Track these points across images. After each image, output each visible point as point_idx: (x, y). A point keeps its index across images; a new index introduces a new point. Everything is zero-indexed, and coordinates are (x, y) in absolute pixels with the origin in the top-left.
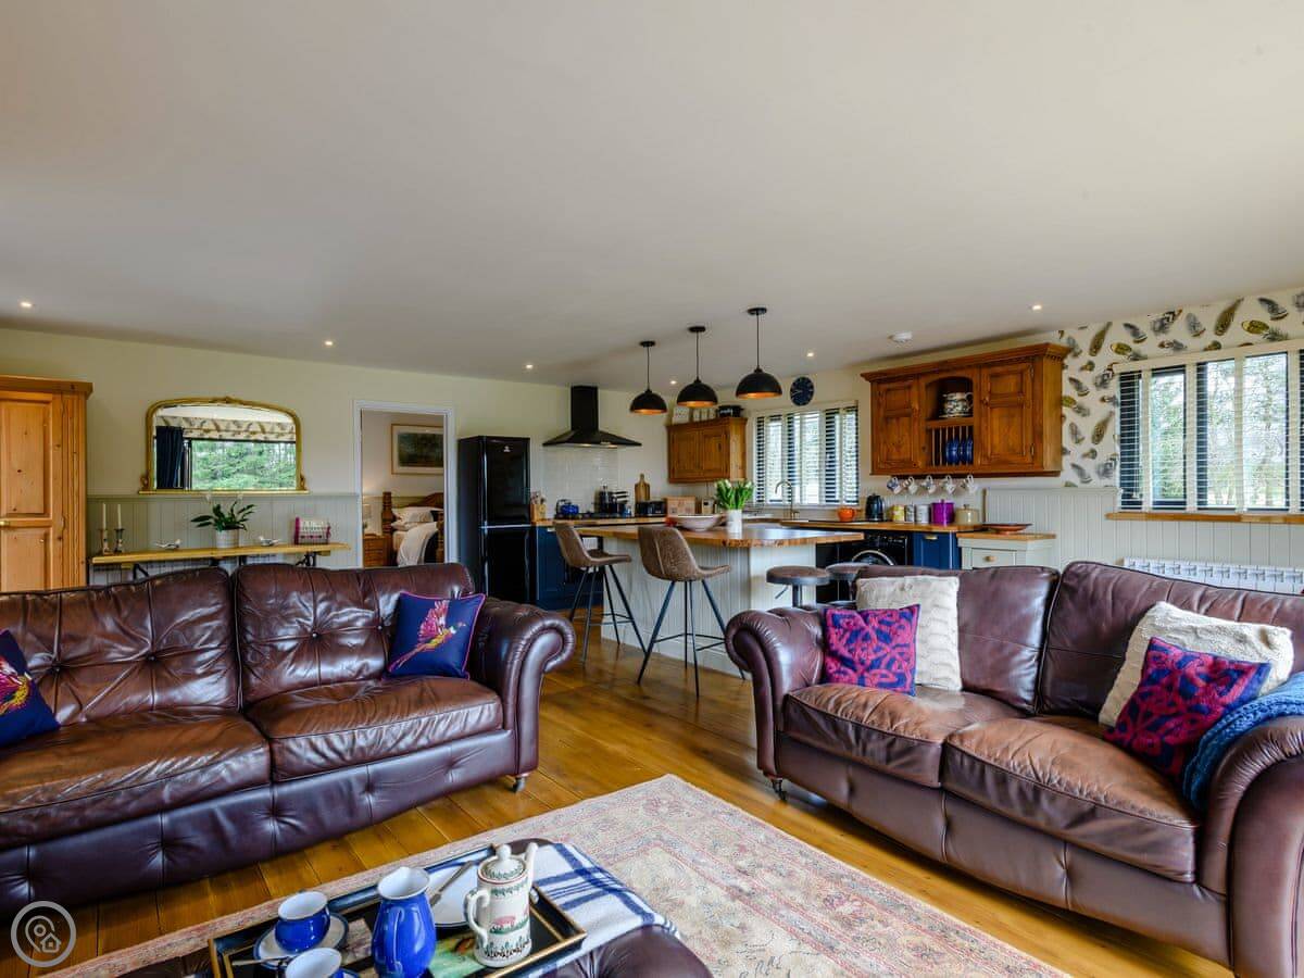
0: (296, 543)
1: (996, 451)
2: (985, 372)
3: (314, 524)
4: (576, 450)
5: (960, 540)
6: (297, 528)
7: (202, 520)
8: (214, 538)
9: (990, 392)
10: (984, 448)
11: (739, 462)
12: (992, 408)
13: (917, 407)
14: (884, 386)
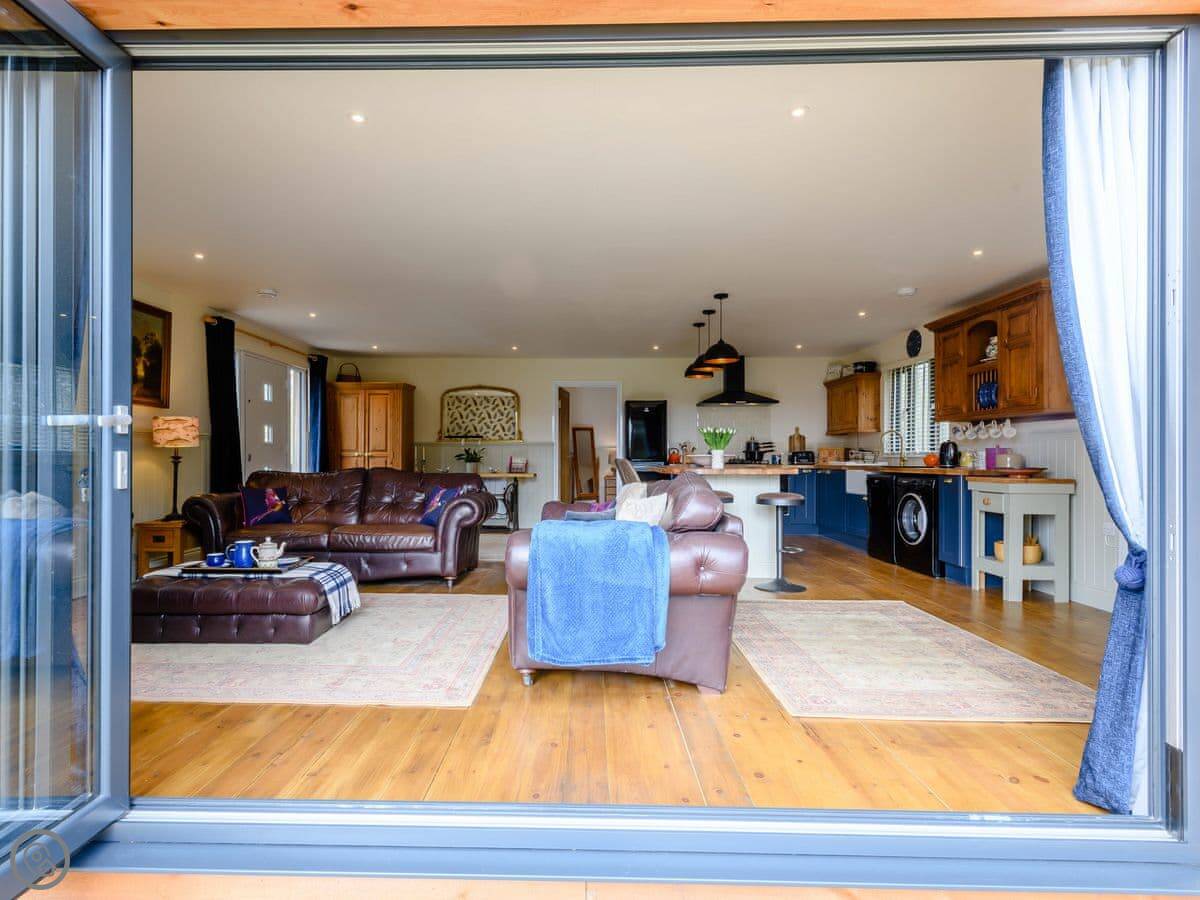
0: (510, 472)
1: (1014, 394)
2: (1006, 314)
3: (519, 461)
4: (714, 408)
5: (969, 483)
6: (511, 463)
7: (459, 457)
8: (465, 466)
9: (1009, 334)
10: (1005, 391)
11: (871, 414)
12: (1010, 350)
13: (962, 353)
14: (942, 335)
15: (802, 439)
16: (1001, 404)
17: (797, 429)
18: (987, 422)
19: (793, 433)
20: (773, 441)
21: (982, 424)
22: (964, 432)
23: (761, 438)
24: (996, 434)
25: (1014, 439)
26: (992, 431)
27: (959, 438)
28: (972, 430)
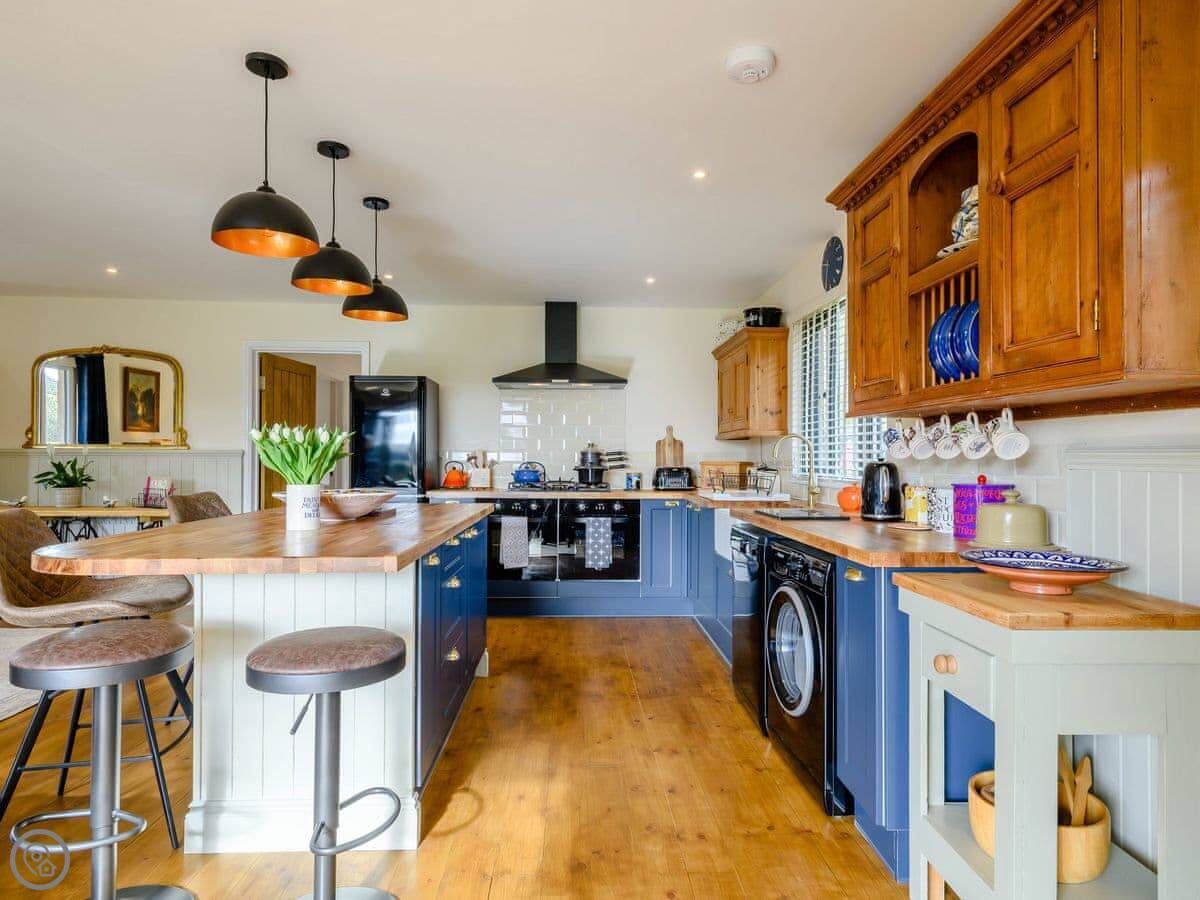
0: (145, 505)
1: (1026, 332)
2: (1000, 97)
3: (161, 485)
6: (148, 489)
7: (42, 478)
9: (1010, 151)
10: (998, 327)
11: (772, 403)
12: (1012, 202)
13: (898, 246)
14: (861, 213)
15: (678, 445)
16: (989, 364)
17: (670, 429)
18: (957, 417)
19: (663, 435)
20: (627, 450)
21: (944, 424)
22: (907, 440)
23: (606, 446)
24: (979, 447)
25: (1023, 462)
26: (967, 441)
27: (896, 454)
28: (923, 434)
